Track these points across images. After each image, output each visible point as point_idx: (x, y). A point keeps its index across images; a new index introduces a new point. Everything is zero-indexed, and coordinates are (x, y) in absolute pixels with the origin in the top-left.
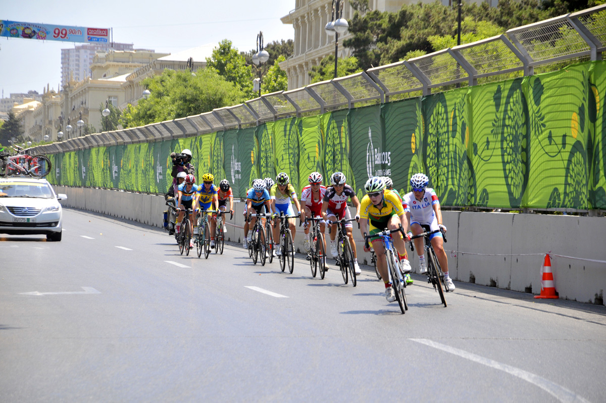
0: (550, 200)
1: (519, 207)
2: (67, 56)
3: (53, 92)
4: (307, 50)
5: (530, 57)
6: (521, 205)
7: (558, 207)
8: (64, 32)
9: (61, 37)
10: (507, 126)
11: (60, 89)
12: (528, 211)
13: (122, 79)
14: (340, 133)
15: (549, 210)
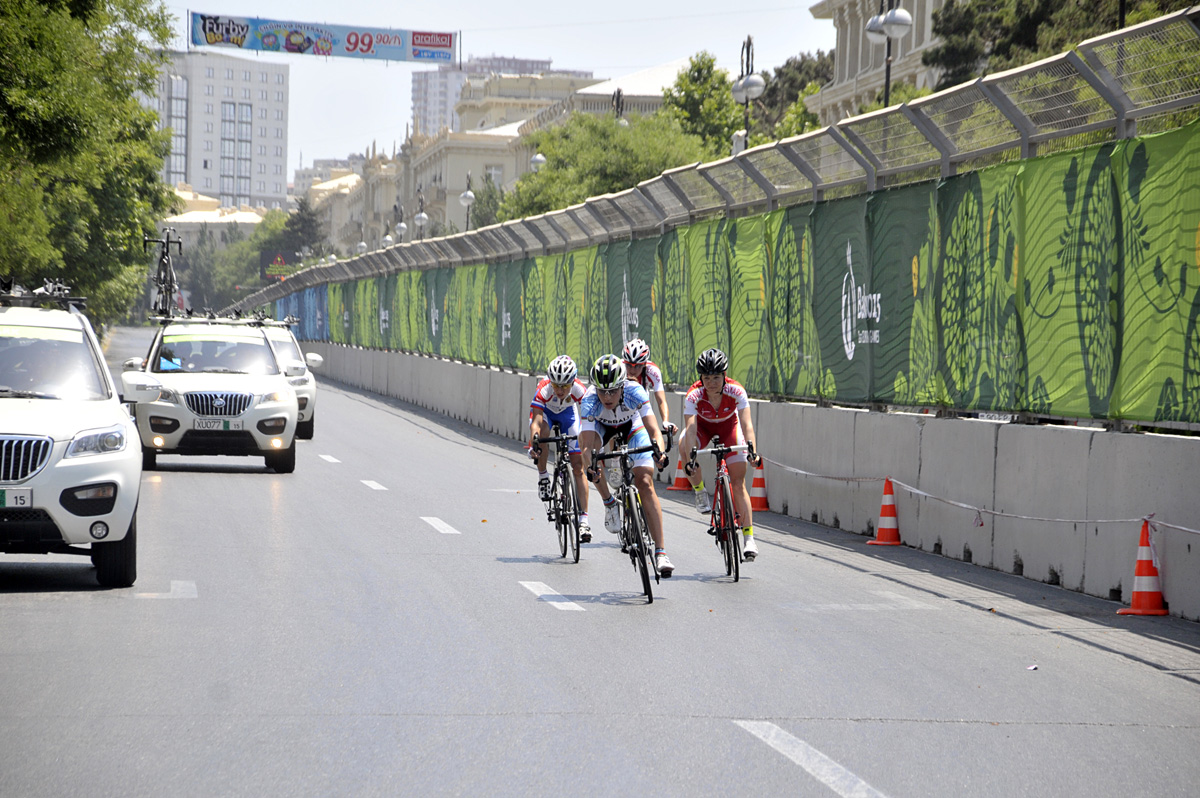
0: (1160, 404)
1: (1105, 417)
2: (423, 85)
3: (383, 158)
4: (859, 72)
5: (1128, 99)
6: (1108, 414)
7: (1175, 420)
8: (367, 41)
9: (362, 50)
10: (1088, 244)
11: (397, 152)
12: (1123, 427)
13: (511, 130)
14: (799, 251)
15: (1159, 425)
